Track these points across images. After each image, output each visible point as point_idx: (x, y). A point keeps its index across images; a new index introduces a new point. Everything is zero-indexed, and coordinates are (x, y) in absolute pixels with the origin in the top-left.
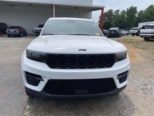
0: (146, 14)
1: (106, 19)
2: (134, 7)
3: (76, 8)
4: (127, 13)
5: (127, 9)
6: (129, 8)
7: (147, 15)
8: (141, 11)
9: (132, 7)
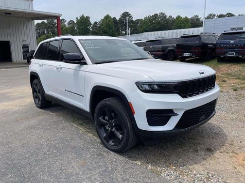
0: (103, 26)
1: (46, 32)
2: (85, 16)
3: (6, 13)
4: (77, 24)
5: (77, 19)
6: (79, 18)
7: (104, 28)
8: (96, 23)
9: (83, 16)
